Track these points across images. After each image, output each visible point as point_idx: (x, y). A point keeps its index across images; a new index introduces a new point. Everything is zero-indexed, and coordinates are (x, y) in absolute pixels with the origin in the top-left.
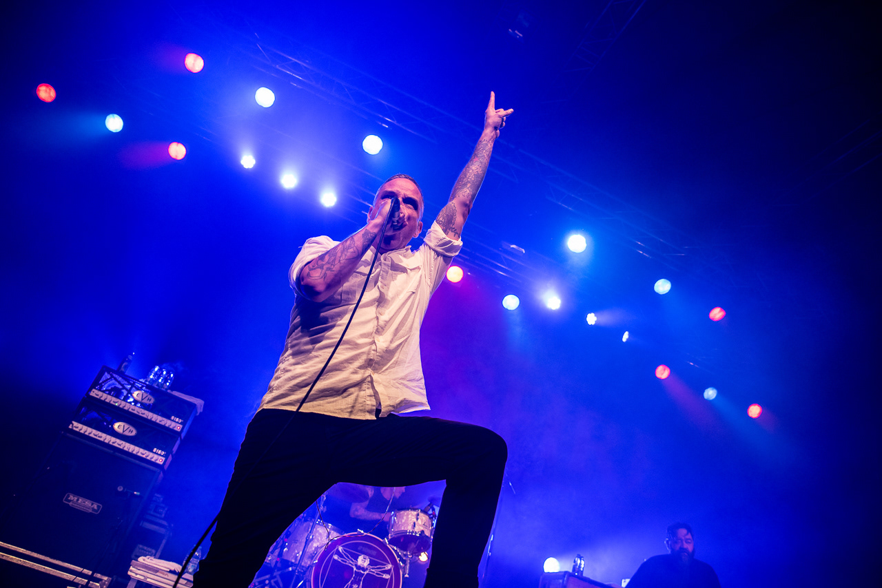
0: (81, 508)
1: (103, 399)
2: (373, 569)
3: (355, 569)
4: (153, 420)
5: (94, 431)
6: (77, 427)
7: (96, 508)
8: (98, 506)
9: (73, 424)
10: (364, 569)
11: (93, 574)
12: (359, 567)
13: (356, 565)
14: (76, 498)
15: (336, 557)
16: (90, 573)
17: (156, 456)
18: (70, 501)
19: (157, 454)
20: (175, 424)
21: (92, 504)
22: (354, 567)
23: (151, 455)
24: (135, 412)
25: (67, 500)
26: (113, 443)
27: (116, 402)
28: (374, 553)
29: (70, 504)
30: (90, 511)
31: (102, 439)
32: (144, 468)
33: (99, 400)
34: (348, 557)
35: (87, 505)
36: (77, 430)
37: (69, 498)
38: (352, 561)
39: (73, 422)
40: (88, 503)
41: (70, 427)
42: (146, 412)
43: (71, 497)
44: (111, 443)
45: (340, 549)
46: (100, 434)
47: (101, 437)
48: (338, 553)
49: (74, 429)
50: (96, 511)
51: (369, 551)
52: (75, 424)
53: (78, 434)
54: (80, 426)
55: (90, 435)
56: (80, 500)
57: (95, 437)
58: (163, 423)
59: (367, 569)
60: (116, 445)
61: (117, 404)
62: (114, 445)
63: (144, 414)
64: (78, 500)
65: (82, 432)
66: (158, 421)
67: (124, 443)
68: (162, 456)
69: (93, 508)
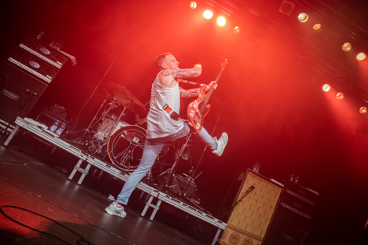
0: (9, 97)
1: (25, 49)
2: (140, 144)
3: (131, 143)
4: (48, 62)
5: (20, 63)
6: (12, 60)
7: (16, 97)
8: (17, 97)
9: (10, 59)
10: (136, 144)
11: (9, 125)
12: (133, 142)
13: (132, 141)
14: (7, 92)
15: (122, 136)
16: (8, 124)
17: (47, 79)
18: (4, 92)
19: (48, 78)
20: (58, 65)
21: (15, 96)
22: (131, 142)
23: (45, 78)
24: (40, 57)
25: (3, 92)
26: (28, 70)
27: (32, 51)
28: (142, 137)
29: (5, 94)
30: (14, 98)
31: (23, 67)
32: (41, 83)
33: (23, 49)
34: (129, 137)
35: (13, 96)
36: (12, 61)
37: (4, 91)
38: (130, 139)
39: (10, 58)
40: (13, 95)
41: (9, 60)
42: (45, 58)
43: (5, 91)
44: (27, 70)
45: (125, 132)
46: (22, 65)
47: (22, 66)
48: (124, 133)
49: (10, 61)
50: (16, 99)
51: (140, 136)
52: (11, 59)
53: (12, 63)
54: (13, 60)
55: (18, 65)
56: (9, 93)
57: (20, 66)
58: (52, 64)
59: (137, 144)
60: (29, 71)
61: (31, 52)
62: (28, 71)
63: (44, 58)
64: (8, 93)
65: (14, 63)
66: (50, 63)
67: (33, 70)
68: (50, 79)
69: (15, 98)
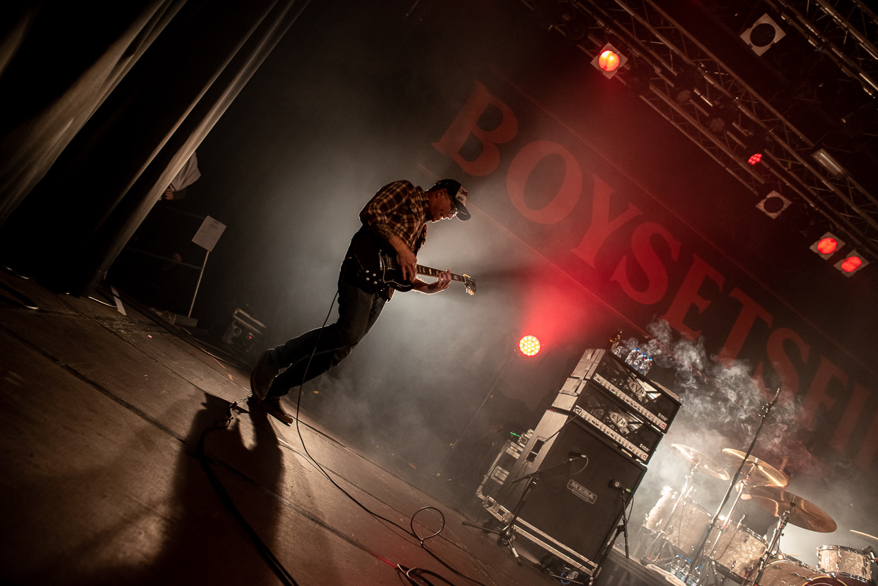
0: (580, 496)
1: (603, 385)
4: (644, 414)
5: (593, 418)
6: (580, 412)
8: (594, 497)
14: (577, 486)
17: (641, 452)
18: (572, 488)
19: (642, 450)
20: (659, 421)
21: (590, 494)
23: (637, 449)
24: (629, 403)
25: (570, 486)
26: (607, 432)
29: (573, 490)
30: (587, 500)
31: (598, 427)
33: (600, 386)
35: (588, 495)
40: (586, 492)
41: (574, 411)
43: (573, 484)
46: (597, 421)
50: (592, 501)
52: (578, 407)
56: (580, 488)
58: (650, 418)
61: (615, 392)
64: (578, 488)
66: (647, 416)
67: (616, 434)
68: (646, 452)
69: (590, 498)
